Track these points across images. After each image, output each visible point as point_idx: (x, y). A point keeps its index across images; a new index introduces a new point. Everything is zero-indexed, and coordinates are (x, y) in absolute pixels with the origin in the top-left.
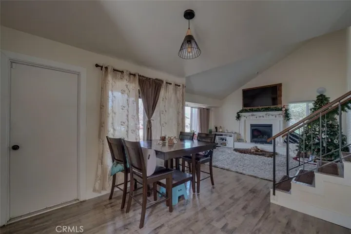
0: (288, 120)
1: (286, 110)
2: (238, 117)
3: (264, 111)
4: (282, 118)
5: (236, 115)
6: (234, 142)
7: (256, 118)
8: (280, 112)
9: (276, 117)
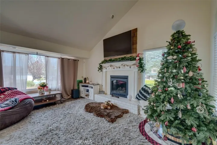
0: (142, 71)
1: (140, 60)
2: (101, 68)
3: (120, 61)
4: (136, 69)
5: (98, 66)
6: (94, 94)
7: (113, 70)
8: (134, 62)
9: (130, 67)
